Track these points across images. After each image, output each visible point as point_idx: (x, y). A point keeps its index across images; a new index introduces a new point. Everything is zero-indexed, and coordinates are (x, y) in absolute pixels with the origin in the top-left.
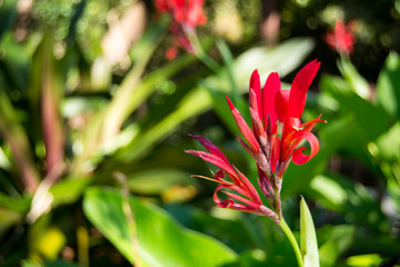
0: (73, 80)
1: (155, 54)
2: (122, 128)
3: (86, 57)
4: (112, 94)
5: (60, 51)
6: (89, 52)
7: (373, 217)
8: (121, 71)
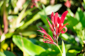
0: (10, 12)
1: (28, 6)
2: (21, 22)
3: (13, 7)
4: (18, 15)
5: (7, 5)
6: (14, 6)
7: (74, 42)
8: (20, 10)
